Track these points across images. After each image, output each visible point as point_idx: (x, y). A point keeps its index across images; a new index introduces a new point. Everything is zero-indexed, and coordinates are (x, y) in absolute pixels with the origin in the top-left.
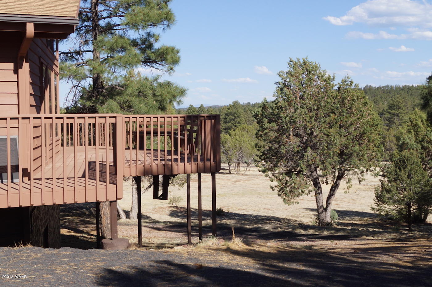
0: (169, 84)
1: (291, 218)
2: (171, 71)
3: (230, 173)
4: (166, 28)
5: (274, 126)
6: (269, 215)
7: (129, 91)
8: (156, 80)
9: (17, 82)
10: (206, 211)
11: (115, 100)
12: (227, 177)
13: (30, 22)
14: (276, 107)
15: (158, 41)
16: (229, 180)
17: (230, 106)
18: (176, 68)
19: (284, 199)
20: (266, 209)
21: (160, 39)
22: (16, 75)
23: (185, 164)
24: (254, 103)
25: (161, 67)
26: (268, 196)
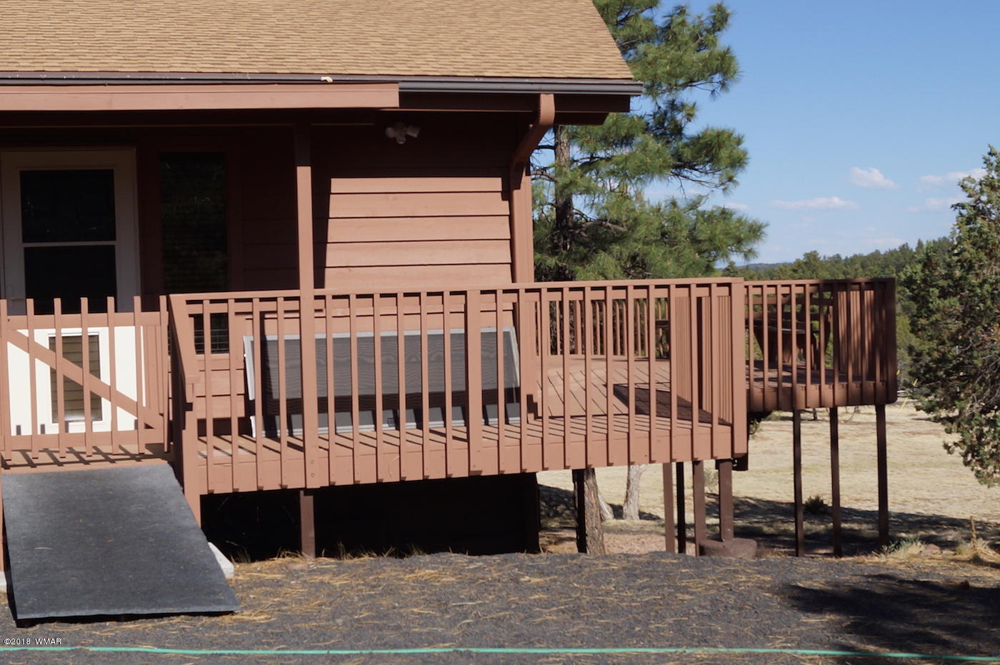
0: (725, 214)
1: (985, 519)
2: (730, 184)
3: (815, 419)
4: (718, 90)
5: (954, 304)
6: (930, 513)
7: (642, 231)
8: (694, 206)
9: (507, 218)
10: (782, 503)
11: (610, 253)
12: (812, 427)
13: (547, 92)
14: (959, 261)
15: (692, 120)
16: (818, 434)
17: (798, 263)
18: (740, 176)
19: (978, 472)
20: (920, 499)
21: (697, 113)
22: (507, 203)
23: (820, 387)
24: (850, 255)
25: (704, 178)
26: (916, 469)
